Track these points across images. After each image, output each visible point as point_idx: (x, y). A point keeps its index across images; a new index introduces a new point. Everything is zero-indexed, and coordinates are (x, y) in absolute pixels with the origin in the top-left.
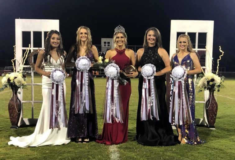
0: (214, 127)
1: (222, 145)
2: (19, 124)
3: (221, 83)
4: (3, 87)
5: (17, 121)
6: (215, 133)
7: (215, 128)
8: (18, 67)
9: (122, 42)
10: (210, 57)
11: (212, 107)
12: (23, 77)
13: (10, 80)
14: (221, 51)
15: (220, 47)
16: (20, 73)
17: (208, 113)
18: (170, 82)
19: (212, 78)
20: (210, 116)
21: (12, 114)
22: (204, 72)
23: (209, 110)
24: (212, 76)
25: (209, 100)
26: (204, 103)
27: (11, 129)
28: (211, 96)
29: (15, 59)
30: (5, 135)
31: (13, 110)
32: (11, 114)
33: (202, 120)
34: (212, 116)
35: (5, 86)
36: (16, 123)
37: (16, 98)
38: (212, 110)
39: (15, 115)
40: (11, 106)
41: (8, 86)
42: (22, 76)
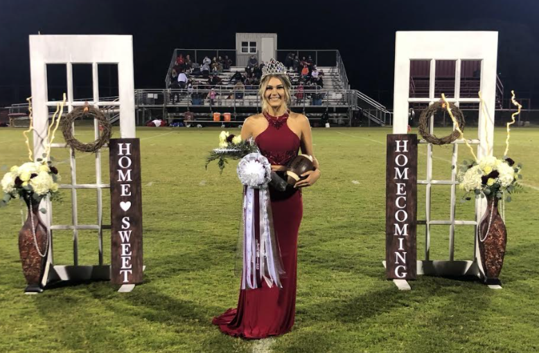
0: (497, 282)
1: (516, 338)
2: (44, 282)
3: (515, 180)
4: (6, 198)
5: (39, 276)
6: (500, 301)
7: (500, 285)
8: (38, 148)
9: (280, 97)
10: (488, 118)
11: (494, 236)
12: (49, 173)
13: (22, 182)
14: (516, 103)
15: (512, 92)
16: (43, 164)
17: (484, 250)
18: (396, 178)
19: (495, 169)
20: (490, 258)
21: (28, 260)
22: (476, 156)
23: (487, 243)
24: (493, 164)
25: (486, 221)
26: (476, 226)
27: (27, 293)
28: (490, 212)
29: (31, 127)
30: (13, 313)
31: (29, 251)
32: (25, 259)
33: (470, 263)
34: (495, 256)
35: (9, 196)
36: (37, 279)
37: (37, 222)
38: (494, 243)
39: (35, 260)
40: (25, 242)
41: (17, 196)
42: (50, 171)
